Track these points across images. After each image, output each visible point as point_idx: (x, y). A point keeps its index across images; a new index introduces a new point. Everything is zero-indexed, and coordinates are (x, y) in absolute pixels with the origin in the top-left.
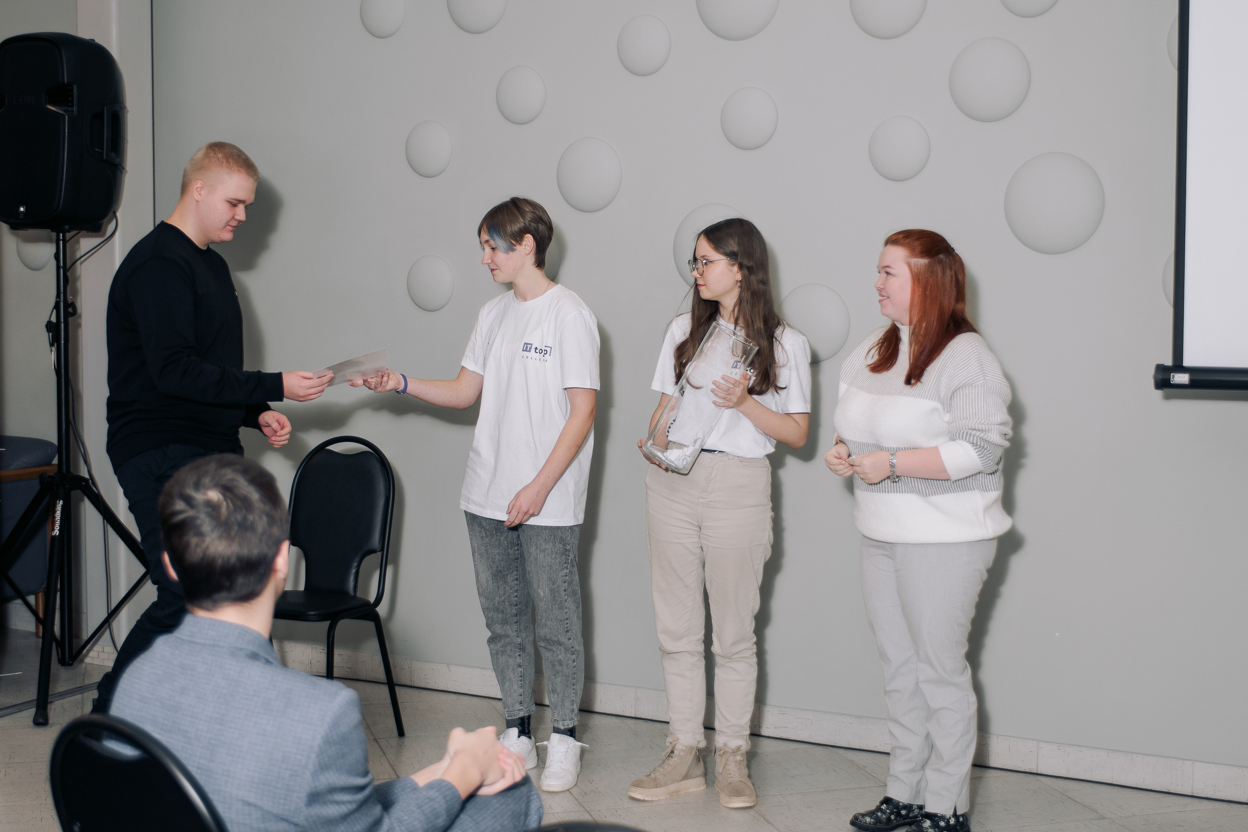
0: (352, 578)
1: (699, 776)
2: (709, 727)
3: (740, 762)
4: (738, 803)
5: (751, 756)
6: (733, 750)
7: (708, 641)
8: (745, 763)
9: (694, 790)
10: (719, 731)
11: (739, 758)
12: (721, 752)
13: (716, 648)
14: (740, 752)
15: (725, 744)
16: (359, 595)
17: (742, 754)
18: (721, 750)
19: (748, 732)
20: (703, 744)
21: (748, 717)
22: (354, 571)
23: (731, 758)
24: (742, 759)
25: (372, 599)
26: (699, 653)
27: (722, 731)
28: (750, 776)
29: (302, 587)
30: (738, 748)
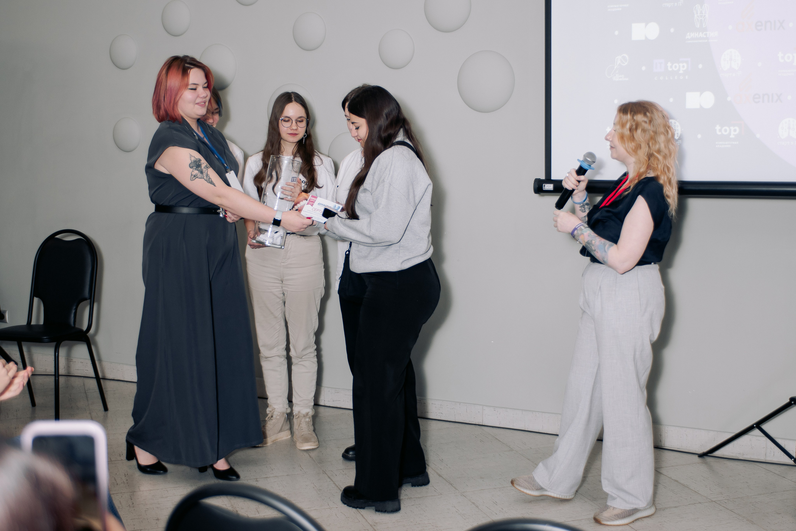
0: (72, 316)
1: (287, 430)
2: (290, 401)
3: (308, 423)
4: (307, 446)
5: (315, 417)
6: (304, 415)
7: (288, 349)
8: (311, 423)
9: (285, 438)
10: (295, 404)
11: (307, 420)
12: (297, 417)
13: (292, 353)
14: (308, 416)
15: (299, 412)
16: (77, 326)
17: (309, 417)
18: (296, 416)
19: (313, 404)
20: (289, 411)
21: (313, 394)
22: (73, 311)
23: (303, 420)
24: (310, 420)
25: (85, 328)
26: (284, 356)
27: (297, 404)
28: (314, 430)
29: (42, 322)
30: (307, 414)
